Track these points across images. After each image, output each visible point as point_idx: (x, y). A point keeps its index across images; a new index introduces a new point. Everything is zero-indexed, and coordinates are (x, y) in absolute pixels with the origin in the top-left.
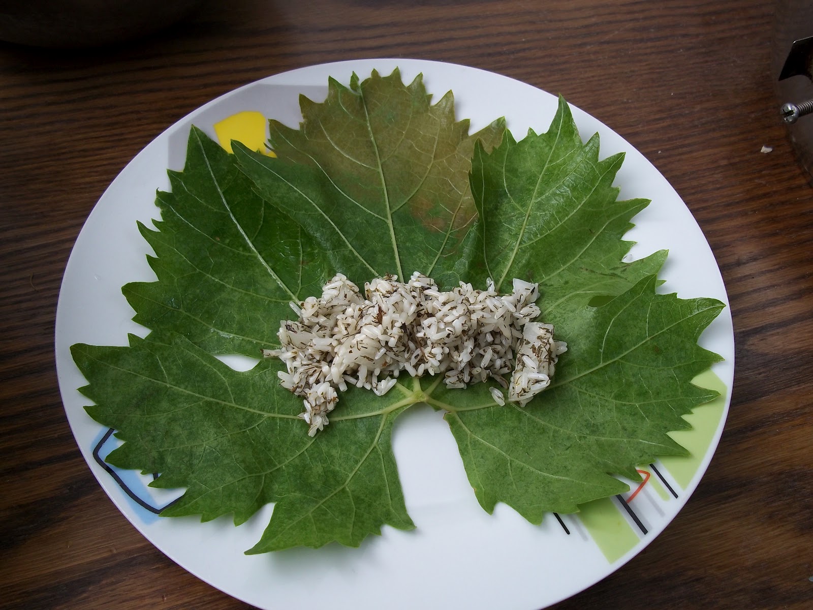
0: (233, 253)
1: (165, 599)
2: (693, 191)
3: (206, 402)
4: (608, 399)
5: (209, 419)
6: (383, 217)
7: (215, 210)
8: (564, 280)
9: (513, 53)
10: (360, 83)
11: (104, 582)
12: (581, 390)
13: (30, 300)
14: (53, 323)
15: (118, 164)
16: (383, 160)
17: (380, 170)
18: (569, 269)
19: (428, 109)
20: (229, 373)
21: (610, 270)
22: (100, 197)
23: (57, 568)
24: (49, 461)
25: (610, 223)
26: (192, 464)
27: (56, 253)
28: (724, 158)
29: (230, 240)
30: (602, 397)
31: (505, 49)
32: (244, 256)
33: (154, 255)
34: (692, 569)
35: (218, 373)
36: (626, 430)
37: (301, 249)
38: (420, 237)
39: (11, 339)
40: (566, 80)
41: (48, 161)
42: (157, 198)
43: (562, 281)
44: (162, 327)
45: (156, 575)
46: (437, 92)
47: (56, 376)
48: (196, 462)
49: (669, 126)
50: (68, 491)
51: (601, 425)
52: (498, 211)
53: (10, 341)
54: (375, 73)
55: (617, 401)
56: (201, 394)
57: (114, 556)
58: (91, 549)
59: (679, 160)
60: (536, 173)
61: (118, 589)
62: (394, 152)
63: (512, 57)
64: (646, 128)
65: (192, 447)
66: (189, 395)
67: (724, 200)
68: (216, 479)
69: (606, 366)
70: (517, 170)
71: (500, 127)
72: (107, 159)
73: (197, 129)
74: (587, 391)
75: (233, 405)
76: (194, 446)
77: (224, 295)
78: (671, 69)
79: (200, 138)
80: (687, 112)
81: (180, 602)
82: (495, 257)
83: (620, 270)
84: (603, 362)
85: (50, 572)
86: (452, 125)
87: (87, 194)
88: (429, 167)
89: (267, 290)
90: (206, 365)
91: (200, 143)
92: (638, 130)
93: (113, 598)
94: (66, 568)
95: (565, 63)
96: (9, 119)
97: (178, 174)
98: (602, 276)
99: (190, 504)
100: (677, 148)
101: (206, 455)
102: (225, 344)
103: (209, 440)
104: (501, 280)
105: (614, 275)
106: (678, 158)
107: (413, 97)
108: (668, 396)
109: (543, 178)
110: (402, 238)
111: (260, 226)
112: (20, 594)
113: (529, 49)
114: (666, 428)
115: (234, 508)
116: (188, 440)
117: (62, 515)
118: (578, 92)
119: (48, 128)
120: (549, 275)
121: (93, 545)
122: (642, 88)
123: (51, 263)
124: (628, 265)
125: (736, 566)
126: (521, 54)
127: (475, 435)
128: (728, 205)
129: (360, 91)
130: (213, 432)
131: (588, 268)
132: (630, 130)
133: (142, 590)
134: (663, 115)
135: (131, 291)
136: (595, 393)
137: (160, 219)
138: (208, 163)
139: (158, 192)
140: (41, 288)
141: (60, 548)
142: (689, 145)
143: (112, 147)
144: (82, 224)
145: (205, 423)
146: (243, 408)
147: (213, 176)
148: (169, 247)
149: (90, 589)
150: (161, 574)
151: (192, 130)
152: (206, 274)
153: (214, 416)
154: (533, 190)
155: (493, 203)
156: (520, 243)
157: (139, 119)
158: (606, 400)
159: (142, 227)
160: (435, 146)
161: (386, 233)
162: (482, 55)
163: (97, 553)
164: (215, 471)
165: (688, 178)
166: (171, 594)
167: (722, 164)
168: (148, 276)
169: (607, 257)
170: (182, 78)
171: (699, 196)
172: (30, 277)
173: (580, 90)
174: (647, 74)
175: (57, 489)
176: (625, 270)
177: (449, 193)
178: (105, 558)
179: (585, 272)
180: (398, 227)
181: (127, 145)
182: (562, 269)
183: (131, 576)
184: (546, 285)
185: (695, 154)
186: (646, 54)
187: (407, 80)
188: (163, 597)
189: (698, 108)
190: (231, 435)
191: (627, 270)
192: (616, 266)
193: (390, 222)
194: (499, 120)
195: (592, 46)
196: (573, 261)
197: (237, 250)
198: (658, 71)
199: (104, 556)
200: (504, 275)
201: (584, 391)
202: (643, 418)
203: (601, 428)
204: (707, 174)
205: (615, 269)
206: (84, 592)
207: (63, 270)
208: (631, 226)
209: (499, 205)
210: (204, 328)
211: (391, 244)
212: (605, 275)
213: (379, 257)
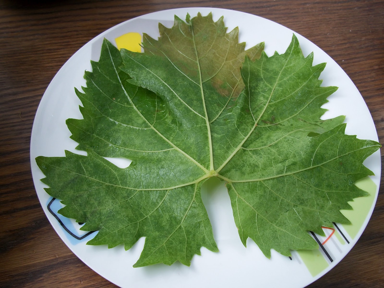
0: (122, 106)
1: (82, 282)
2: (360, 82)
3: (106, 185)
4: (312, 186)
5: (108, 195)
6: (198, 84)
7: (114, 83)
8: (290, 124)
9: (269, 7)
10: (191, 19)
11: (51, 272)
12: (298, 179)
13: (19, 125)
14: (29, 138)
15: (66, 57)
16: (200, 58)
17: (198, 62)
18: (293, 118)
19: (225, 35)
20: (117, 169)
21: (314, 122)
22: (56, 74)
23: (28, 264)
24: (26, 208)
25: (316, 98)
26: (101, 218)
27: (33, 102)
28: (377, 65)
29: (120, 100)
30: (308, 184)
31: (265, 5)
32: (127, 107)
33: (82, 106)
34: (354, 279)
35: (112, 169)
36: (318, 205)
37: (157, 105)
38: (216, 97)
39: (9, 145)
40: (296, 22)
41: (31, 54)
42: (85, 75)
43: (289, 124)
44: (84, 142)
45: (78, 269)
46: (230, 27)
47: (30, 165)
48: (103, 217)
49: (348, 47)
50: (35, 224)
51: (306, 200)
52: (258, 87)
53: (9, 146)
54: (199, 14)
55: (316, 188)
56: (104, 182)
57: (57, 259)
58: (45, 254)
59: (353, 65)
60: (278, 70)
61: (58, 276)
62: (206, 55)
63: (268, 9)
64: (336, 48)
65: (100, 210)
66: (98, 182)
67: (376, 87)
68: (114, 226)
69: (313, 168)
70: (268, 69)
71: (261, 47)
72: (61, 54)
73: (107, 40)
74: (302, 180)
75: (121, 186)
76: (102, 209)
77: (116, 127)
78: (350, 18)
79: (108, 44)
80: (358, 40)
81: (89, 284)
82: (255, 108)
83: (319, 123)
84: (312, 166)
85: (24, 266)
86: (236, 45)
87: (50, 72)
88: (223, 64)
89: (138, 124)
90: (105, 166)
91: (108, 47)
92: (332, 49)
93: (56, 281)
94: (32, 264)
95: (295, 13)
96: (12, 32)
97: (96, 63)
98: (310, 124)
99: (101, 239)
100: (352, 59)
101: (108, 214)
102: (116, 152)
103: (109, 206)
104: (258, 119)
105: (316, 125)
106: (353, 64)
107: (217, 28)
108: (342, 189)
109: (282, 72)
110: (207, 96)
111: (136, 92)
112: (8, 276)
113: (277, 5)
114: (339, 207)
115: (124, 241)
116: (98, 206)
117: (32, 236)
118: (302, 28)
119: (32, 37)
120: (283, 120)
121: (46, 253)
122: (335, 27)
123: (31, 106)
124: (323, 121)
125: (377, 279)
126: (273, 8)
127: (241, 196)
128: (378, 90)
129: (190, 24)
130: (111, 202)
131: (303, 120)
132: (328, 49)
133: (71, 277)
134: (346, 42)
135: (70, 123)
136: (306, 181)
137: (85, 86)
138: (111, 58)
139: (86, 72)
140: (25, 119)
141: (30, 254)
142: (359, 58)
143: (63, 48)
144: (46, 88)
145: (107, 197)
146: (126, 188)
147: (114, 65)
148: (89, 102)
149: (44, 275)
150: (80, 269)
151: (104, 41)
152: (107, 117)
153: (111, 193)
154: (277, 78)
155: (255, 83)
156: (269, 102)
157: (77, 35)
158: (311, 186)
159: (76, 91)
160: (227, 55)
161: (199, 91)
162: (253, 8)
163: (48, 257)
164: (113, 222)
165: (357, 75)
166: (85, 280)
167: (375, 68)
168: (79, 116)
169: (313, 115)
170: (100, 14)
171: (363, 84)
172: (20, 113)
173: (303, 27)
174: (337, 20)
175: (29, 223)
176: (322, 123)
177: (232, 78)
178: (52, 260)
179: (301, 121)
180: (206, 90)
181: (71, 48)
182: (289, 118)
183: (65, 269)
184: (281, 125)
185: (361, 63)
186: (338, 10)
187: (215, 19)
188: (81, 281)
189: (364, 38)
190: (120, 203)
191: (323, 123)
192: (317, 121)
193: (201, 87)
194: (261, 43)
195: (310, 5)
196: (295, 115)
197: (124, 104)
198: (343, 18)
199: (52, 258)
200: (260, 117)
201: (300, 179)
202: (328, 200)
203: (306, 202)
204: (367, 73)
205: (316, 122)
206: (41, 277)
207: (36, 110)
208: (326, 101)
209: (258, 84)
210: (106, 144)
211: (201, 97)
212: (312, 124)
213: (195, 102)
